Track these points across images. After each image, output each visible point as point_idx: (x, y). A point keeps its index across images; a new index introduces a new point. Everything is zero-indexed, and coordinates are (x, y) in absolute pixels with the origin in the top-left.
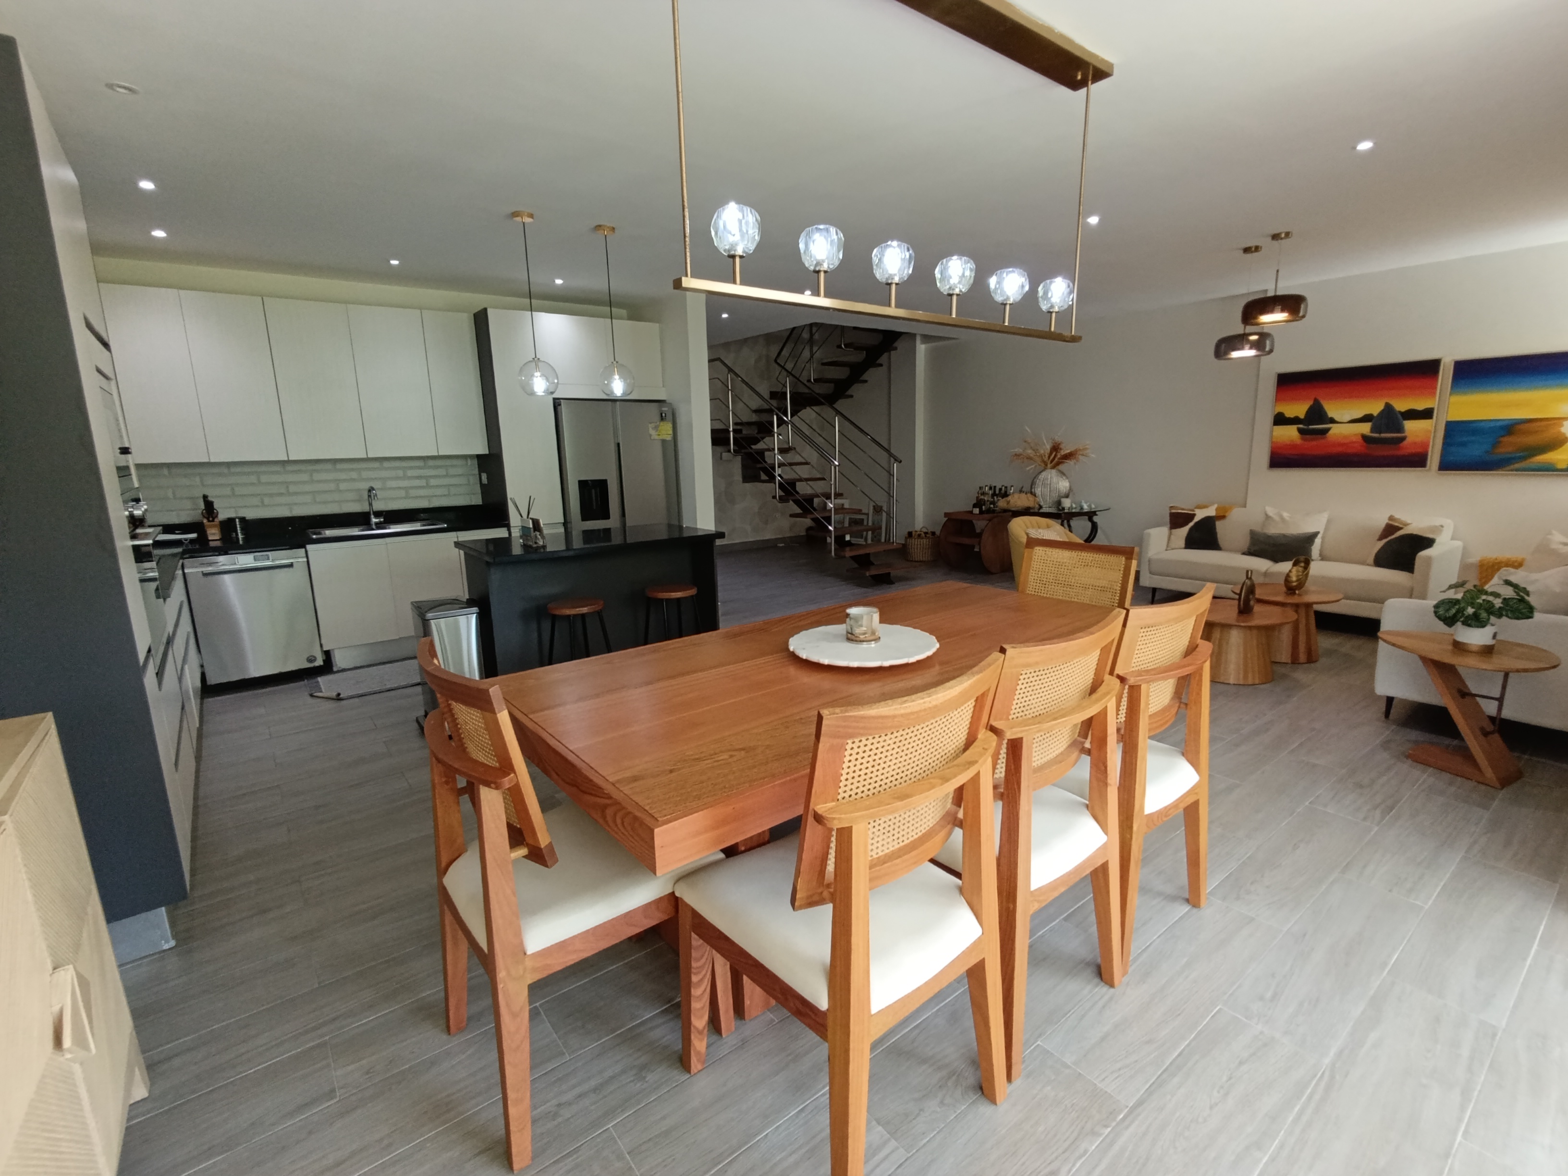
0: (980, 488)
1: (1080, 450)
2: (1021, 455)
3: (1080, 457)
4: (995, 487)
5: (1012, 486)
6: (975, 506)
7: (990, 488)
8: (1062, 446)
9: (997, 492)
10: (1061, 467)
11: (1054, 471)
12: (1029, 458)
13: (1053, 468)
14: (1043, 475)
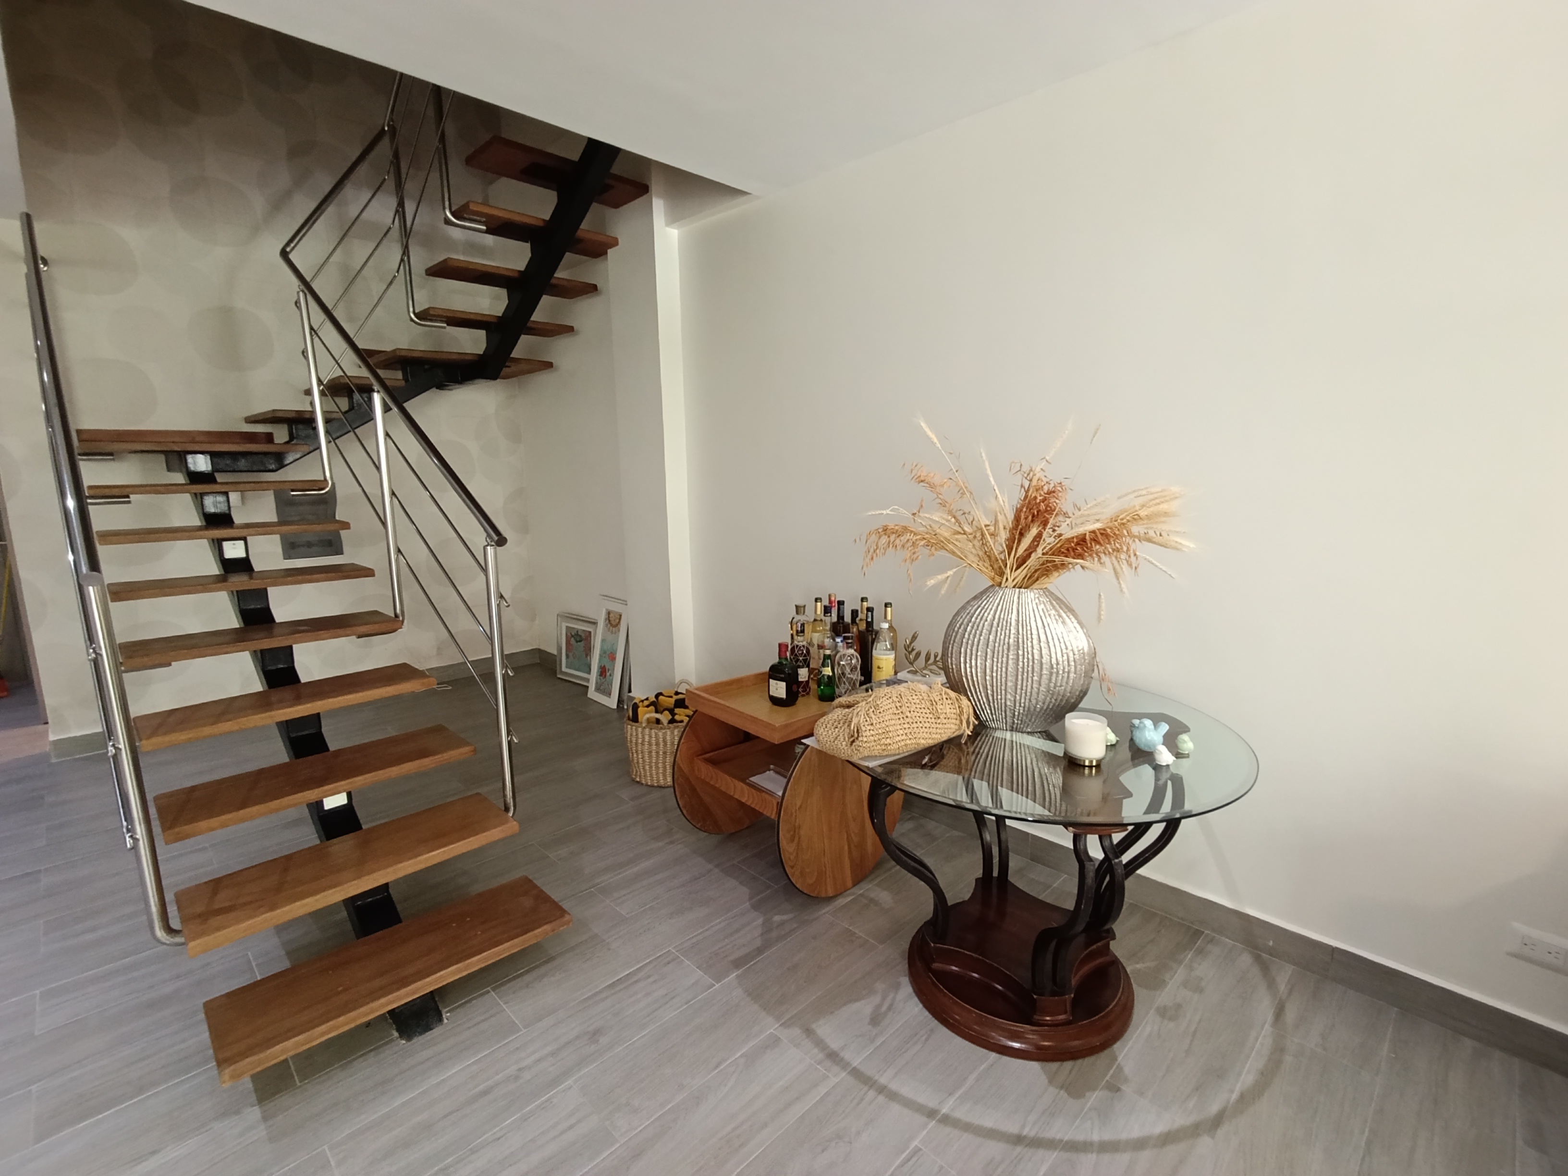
0: (799, 609)
1: (1137, 519)
2: (905, 529)
3: (1143, 550)
4: (841, 603)
5: (886, 605)
6: (775, 672)
7: (827, 610)
8: (1064, 503)
9: (848, 618)
10: (1058, 582)
11: (1030, 596)
12: (935, 543)
13: (1027, 583)
14: (991, 608)
